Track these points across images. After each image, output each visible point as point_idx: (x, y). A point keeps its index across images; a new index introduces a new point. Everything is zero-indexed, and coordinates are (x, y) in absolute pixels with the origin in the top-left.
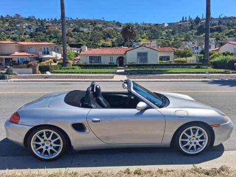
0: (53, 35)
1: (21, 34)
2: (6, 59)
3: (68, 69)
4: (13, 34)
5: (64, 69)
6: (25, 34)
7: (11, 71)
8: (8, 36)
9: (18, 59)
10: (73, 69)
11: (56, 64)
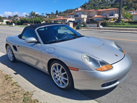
0: (125, 3)
1: (106, 6)
2: (91, 19)
3: (120, 24)
4: (102, 6)
5: (117, 25)
6: (109, 5)
7: (86, 25)
8: (100, 7)
9: (96, 19)
10: (123, 24)
11: (114, 22)
